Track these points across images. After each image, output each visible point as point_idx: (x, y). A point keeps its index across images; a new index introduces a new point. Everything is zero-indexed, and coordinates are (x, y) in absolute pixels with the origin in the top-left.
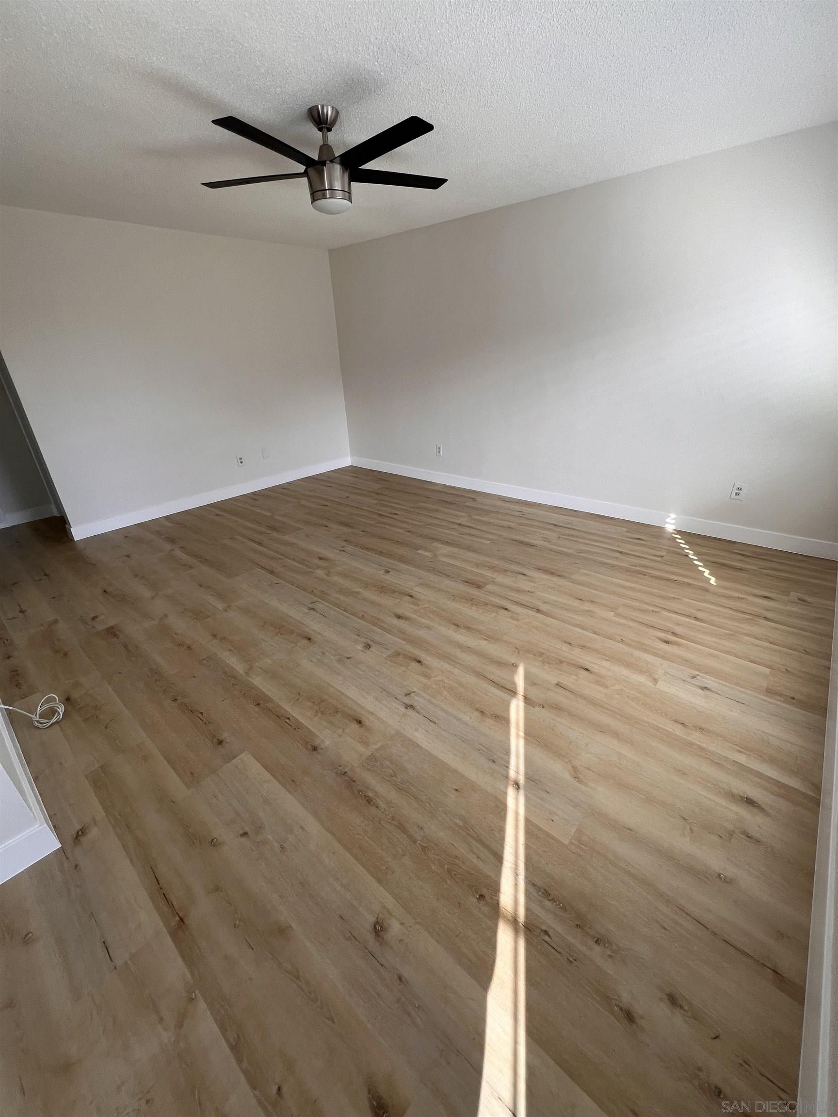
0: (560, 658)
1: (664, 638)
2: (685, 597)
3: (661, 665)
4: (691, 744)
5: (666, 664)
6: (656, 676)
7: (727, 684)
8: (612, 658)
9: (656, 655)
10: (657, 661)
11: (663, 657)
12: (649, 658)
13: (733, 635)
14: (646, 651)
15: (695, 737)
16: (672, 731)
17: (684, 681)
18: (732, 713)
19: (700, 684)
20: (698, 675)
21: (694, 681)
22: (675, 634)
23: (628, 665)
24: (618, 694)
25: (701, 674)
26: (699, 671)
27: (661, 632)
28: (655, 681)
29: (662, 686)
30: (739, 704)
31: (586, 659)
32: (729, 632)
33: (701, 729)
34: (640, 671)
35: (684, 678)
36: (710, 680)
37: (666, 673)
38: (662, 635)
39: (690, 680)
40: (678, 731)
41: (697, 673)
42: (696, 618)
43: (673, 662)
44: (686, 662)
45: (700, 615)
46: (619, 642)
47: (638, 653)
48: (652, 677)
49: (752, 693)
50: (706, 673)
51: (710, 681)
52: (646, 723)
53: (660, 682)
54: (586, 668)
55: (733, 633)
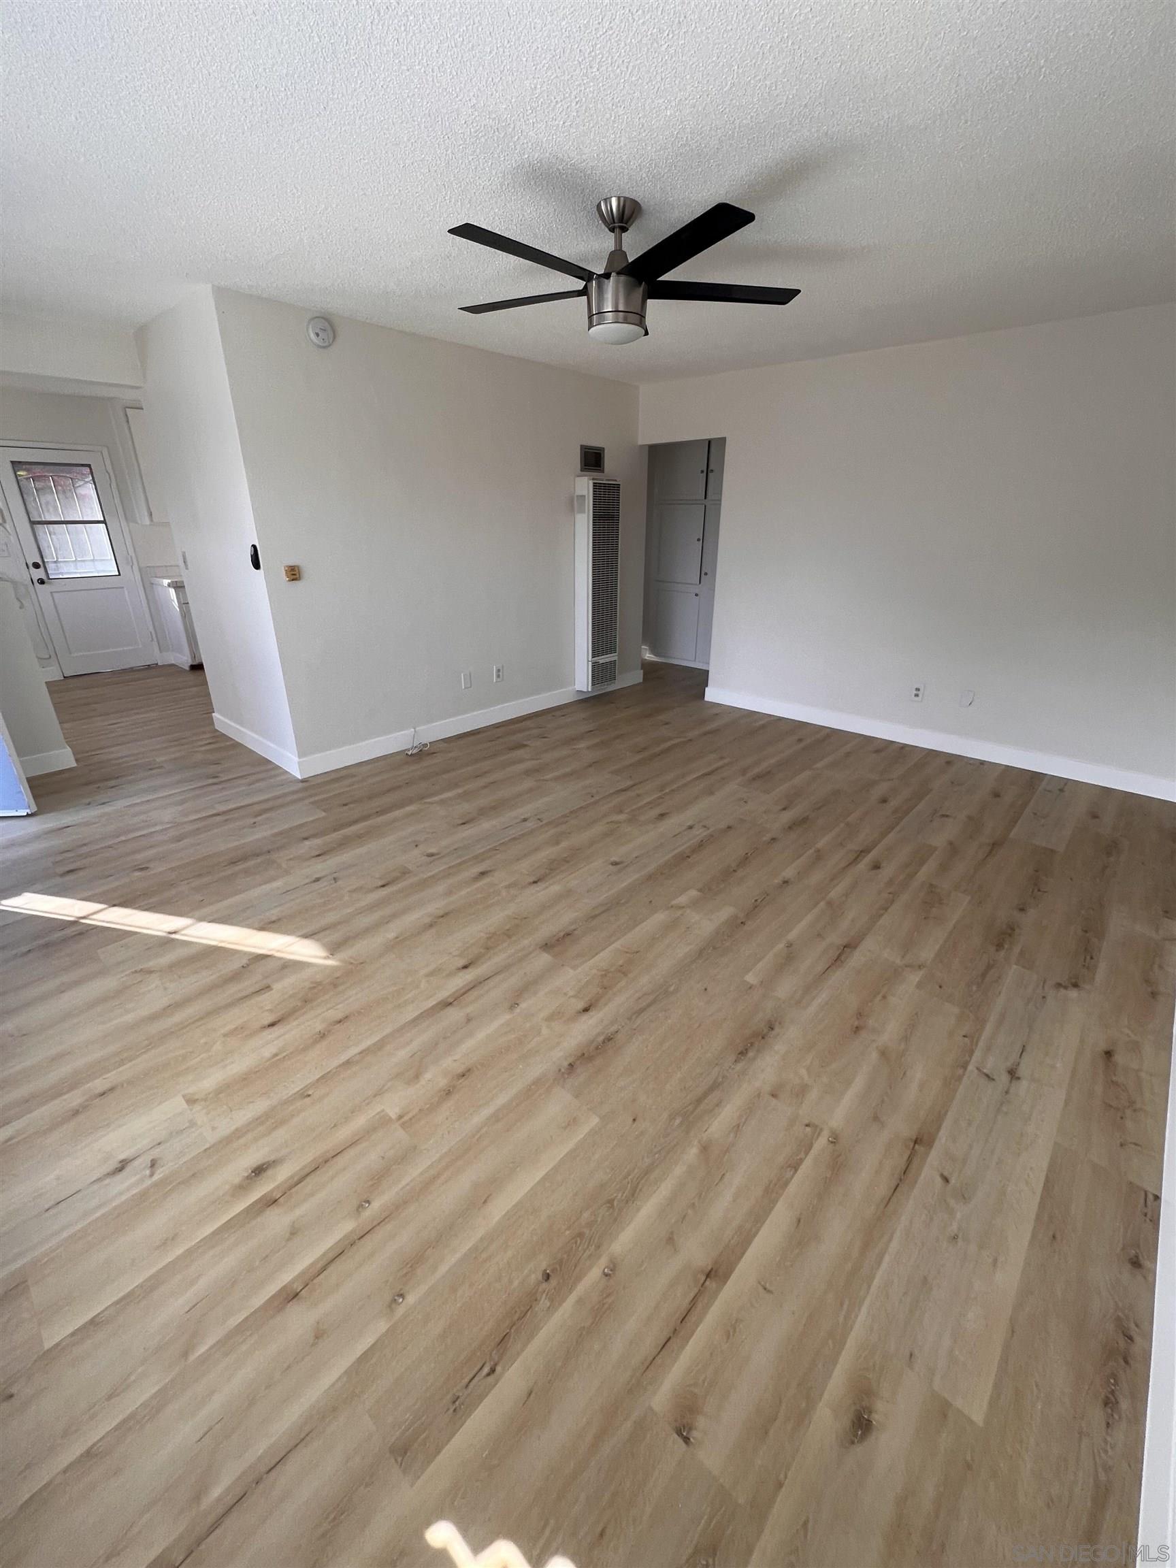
0: (315, 1003)
1: (270, 1172)
2: (391, 1331)
3: (214, 1129)
4: (72, 1088)
5: (211, 1138)
6: (197, 1107)
7: (98, 1214)
8: (277, 1062)
9: (238, 1134)
10: (227, 1124)
11: (228, 1140)
12: (243, 1116)
13: (185, 1354)
14: (259, 1120)
15: (74, 1099)
16: (104, 1077)
17: (159, 1144)
18: (52, 1176)
19: (136, 1163)
20: (152, 1175)
21: (146, 1160)
22: (270, 1202)
23: (245, 1079)
24: (206, 1043)
25: (149, 1182)
26: (156, 1185)
27: (292, 1177)
28: (191, 1101)
29: (176, 1104)
30: (52, 1203)
31: (292, 1033)
32: (202, 1349)
33: (76, 1113)
34: (224, 1091)
35: (162, 1147)
36: (128, 1189)
37: (192, 1124)
38: (282, 1174)
39: (155, 1153)
40: (99, 1084)
41: (156, 1177)
42: (290, 1296)
43: (206, 1150)
44: (192, 1175)
45: (299, 1320)
46: (307, 1088)
47: (260, 1106)
48: (202, 1100)
49: (46, 1247)
50: (143, 1195)
51: (125, 1187)
52: (139, 1055)
53: (185, 1105)
54: (276, 1026)
55: (192, 1358)
